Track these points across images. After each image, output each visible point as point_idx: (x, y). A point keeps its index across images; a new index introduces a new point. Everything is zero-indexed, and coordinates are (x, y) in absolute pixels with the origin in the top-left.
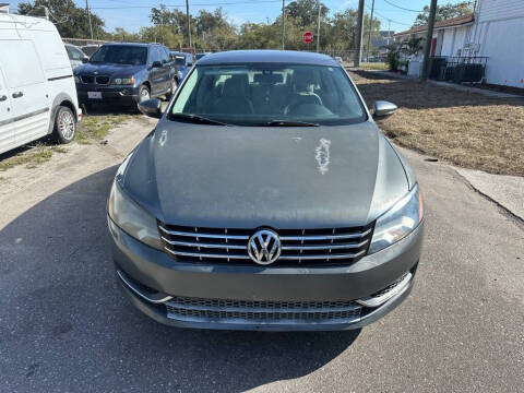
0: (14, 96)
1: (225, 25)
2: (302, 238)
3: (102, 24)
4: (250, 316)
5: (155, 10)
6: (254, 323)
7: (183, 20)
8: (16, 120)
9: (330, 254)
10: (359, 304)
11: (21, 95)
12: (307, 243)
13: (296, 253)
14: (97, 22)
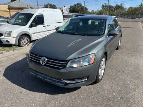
0: (48, 26)
1: (123, 8)
2: (51, 61)
3: (87, 9)
4: (42, 77)
5: (103, 5)
6: (42, 78)
7: (111, 7)
8: (47, 31)
9: (56, 66)
10: (63, 81)
11: (49, 26)
12: (52, 62)
13: (49, 64)
14: (86, 9)
